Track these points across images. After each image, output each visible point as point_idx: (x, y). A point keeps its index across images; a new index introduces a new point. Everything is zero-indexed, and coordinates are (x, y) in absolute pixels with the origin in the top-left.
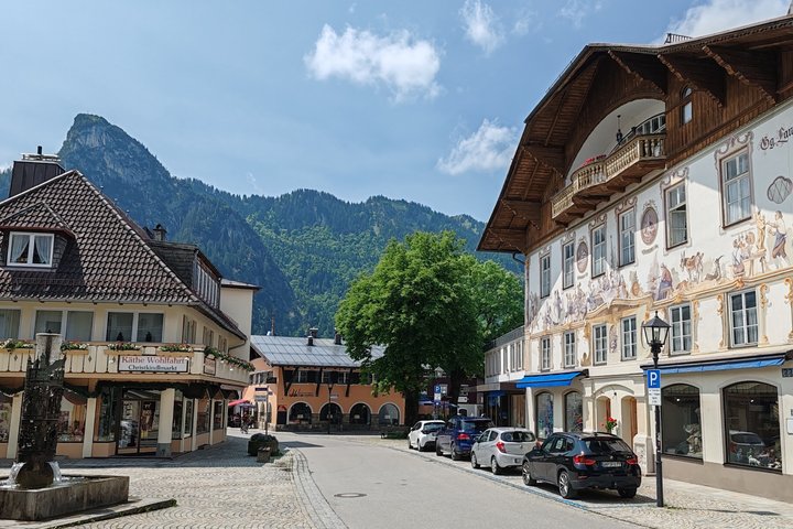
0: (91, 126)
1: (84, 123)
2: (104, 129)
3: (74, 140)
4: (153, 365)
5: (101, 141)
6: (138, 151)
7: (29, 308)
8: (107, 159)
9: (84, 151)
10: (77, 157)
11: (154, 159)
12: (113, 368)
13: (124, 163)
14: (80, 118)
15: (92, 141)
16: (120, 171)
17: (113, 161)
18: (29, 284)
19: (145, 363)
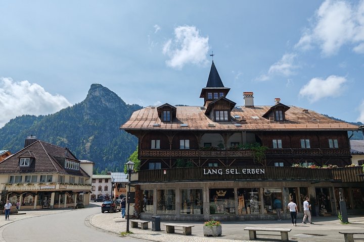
0: (96, 88)
1: (94, 87)
2: (101, 89)
3: (91, 94)
4: (48, 187)
5: (100, 94)
6: (114, 95)
7: (24, 175)
8: (102, 100)
9: (94, 98)
10: (92, 100)
11: (119, 99)
12: (39, 189)
13: (109, 101)
14: (93, 85)
15: (97, 94)
16: (107, 104)
17: (105, 100)
18: (23, 170)
19: (46, 187)
